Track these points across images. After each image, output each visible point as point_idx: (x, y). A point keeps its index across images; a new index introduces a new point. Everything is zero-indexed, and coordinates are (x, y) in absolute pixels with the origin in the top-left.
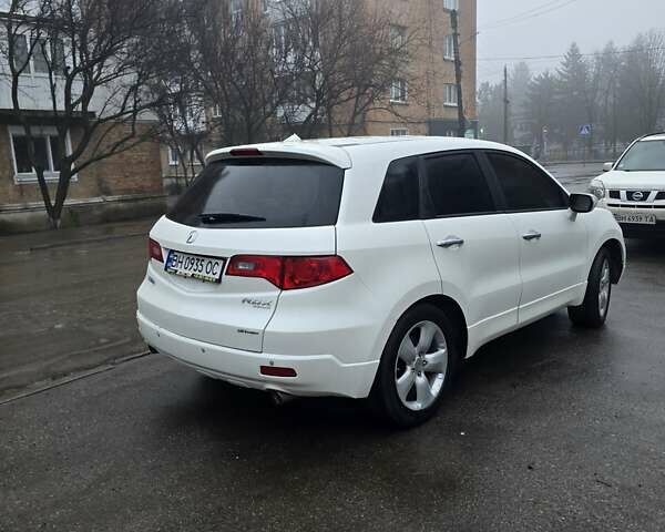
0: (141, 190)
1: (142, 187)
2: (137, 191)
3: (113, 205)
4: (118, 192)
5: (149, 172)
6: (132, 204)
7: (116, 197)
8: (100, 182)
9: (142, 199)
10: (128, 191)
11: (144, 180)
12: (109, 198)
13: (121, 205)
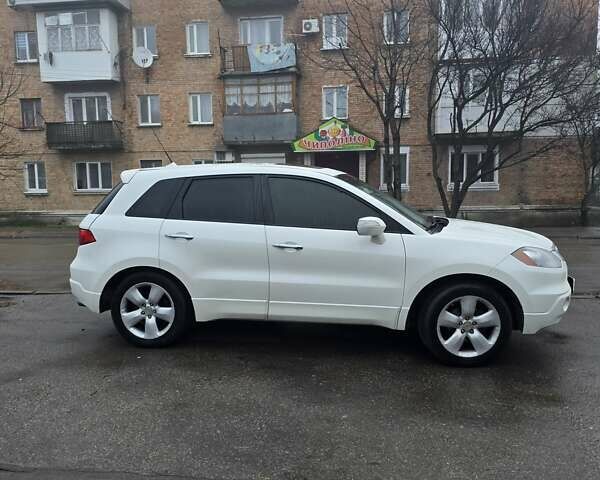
0: (562, 201)
1: (563, 198)
2: (558, 202)
3: (530, 213)
4: (536, 202)
5: (573, 185)
6: (550, 214)
7: (534, 206)
8: (521, 192)
9: (562, 210)
10: (549, 201)
11: (568, 192)
12: (527, 207)
13: (538, 213)
